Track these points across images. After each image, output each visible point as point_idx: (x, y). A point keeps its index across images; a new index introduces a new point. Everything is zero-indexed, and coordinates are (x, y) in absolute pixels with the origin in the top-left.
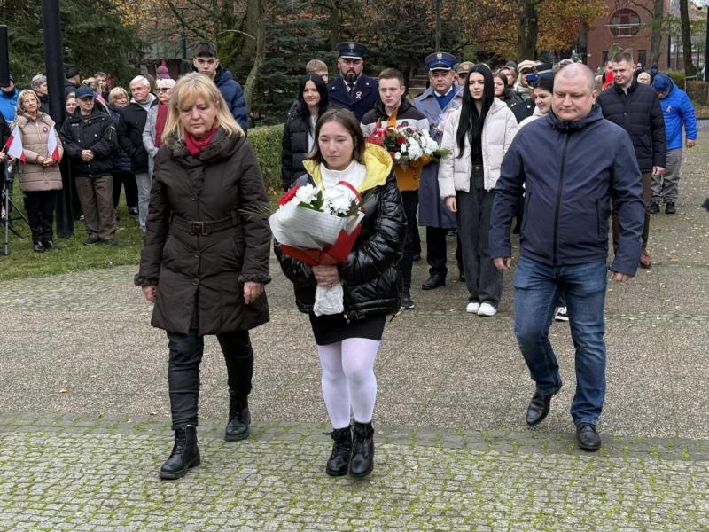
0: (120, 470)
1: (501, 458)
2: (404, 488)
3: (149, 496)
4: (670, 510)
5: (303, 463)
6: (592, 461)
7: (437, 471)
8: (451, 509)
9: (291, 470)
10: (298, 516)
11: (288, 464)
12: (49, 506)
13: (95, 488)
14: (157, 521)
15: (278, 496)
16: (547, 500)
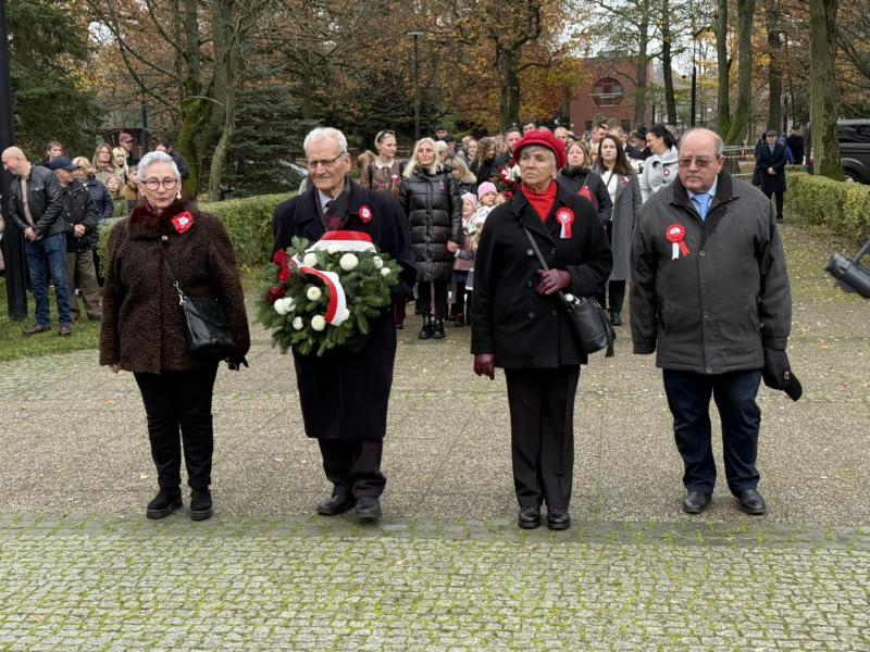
0: (89, 574)
1: (508, 549)
2: (406, 585)
3: (123, 603)
4: (689, 599)
5: (293, 561)
6: (604, 549)
7: (440, 565)
8: (457, 607)
9: (280, 569)
10: (290, 619)
11: (278, 563)
12: (10, 618)
13: (61, 596)
14: (133, 630)
15: (267, 598)
16: (559, 593)
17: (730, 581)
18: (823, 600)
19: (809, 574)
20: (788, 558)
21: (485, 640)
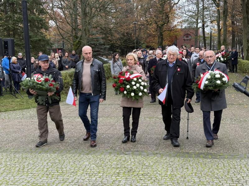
0: (49, 164)
1: (158, 159)
2: (131, 168)
3: (58, 171)
4: (207, 173)
5: (102, 161)
6: (184, 159)
7: (140, 163)
8: (144, 173)
10: (101, 176)
11: (98, 162)
12: (29, 175)
13: (42, 169)
14: (60, 178)
15: (95, 170)
16: (172, 170)
17: (218, 168)
18: (243, 173)
19: (239, 167)
20: (234, 162)
21: (152, 182)
